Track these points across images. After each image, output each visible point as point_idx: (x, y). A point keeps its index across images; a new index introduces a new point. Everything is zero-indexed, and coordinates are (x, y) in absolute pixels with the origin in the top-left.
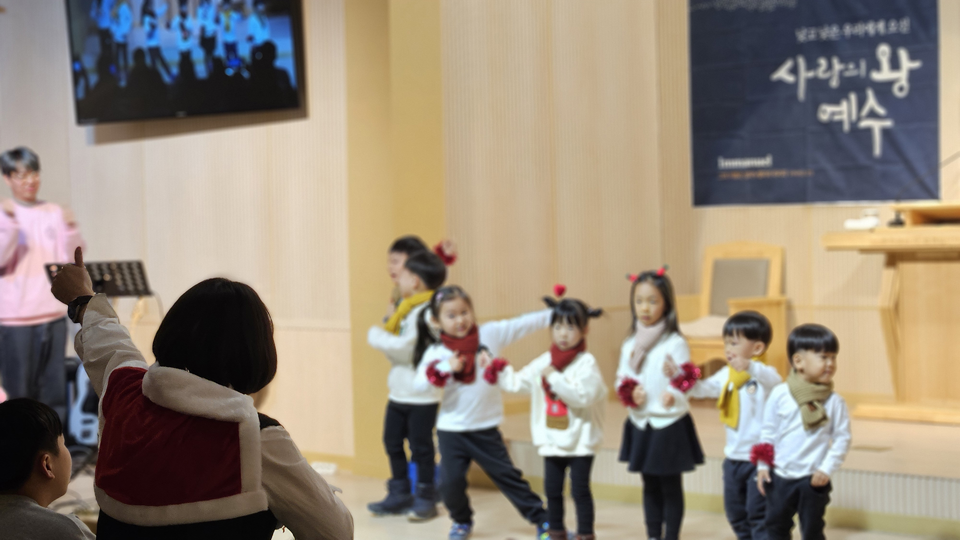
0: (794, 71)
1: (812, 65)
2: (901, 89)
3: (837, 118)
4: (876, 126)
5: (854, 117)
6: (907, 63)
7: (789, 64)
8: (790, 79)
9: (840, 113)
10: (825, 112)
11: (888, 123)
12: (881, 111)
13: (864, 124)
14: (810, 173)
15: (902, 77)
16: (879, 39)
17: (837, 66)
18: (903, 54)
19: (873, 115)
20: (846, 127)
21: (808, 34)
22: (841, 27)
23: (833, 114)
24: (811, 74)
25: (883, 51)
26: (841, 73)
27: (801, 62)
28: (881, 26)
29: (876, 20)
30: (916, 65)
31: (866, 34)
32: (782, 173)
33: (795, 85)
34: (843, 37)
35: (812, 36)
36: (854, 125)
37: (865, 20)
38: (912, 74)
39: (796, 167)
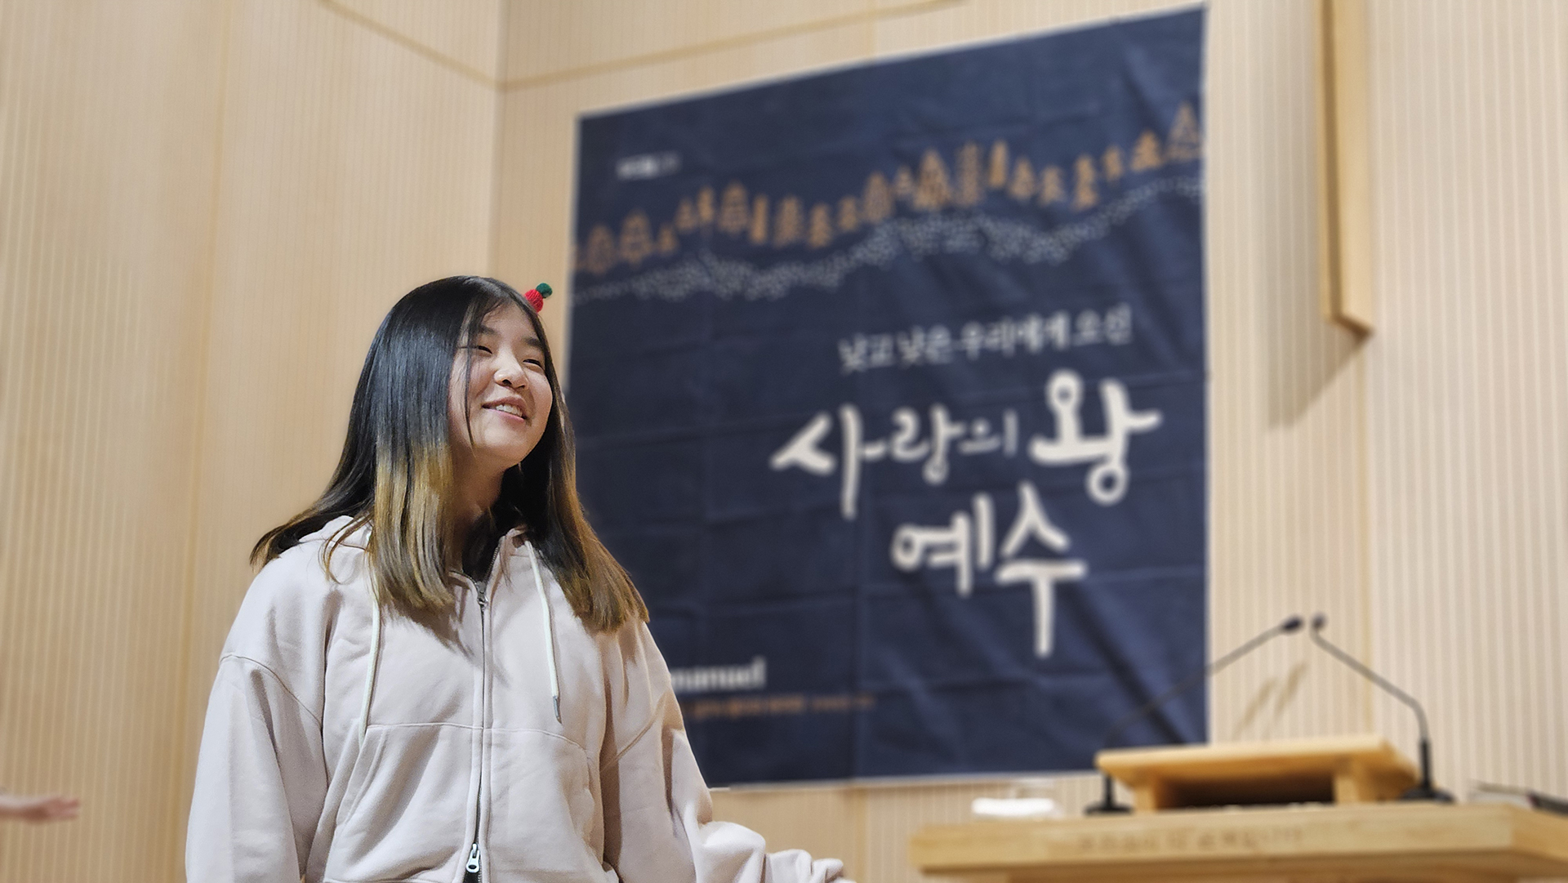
0: (832, 444)
1: (878, 428)
2: (1108, 483)
3: (939, 559)
4: (1042, 577)
5: (985, 557)
6: (1122, 418)
7: (819, 427)
8: (821, 463)
9: (950, 547)
10: (908, 545)
11: (1074, 570)
12: (1056, 539)
13: (1010, 573)
14: (865, 702)
15: (1111, 451)
16: (1053, 359)
17: (944, 429)
18: (1114, 396)
19: (1034, 549)
20: (964, 583)
21: (869, 353)
22: (956, 335)
23: (929, 550)
24: (874, 451)
25: (1064, 388)
26: (953, 444)
27: (851, 420)
28: (1059, 327)
29: (1046, 315)
30: (1148, 421)
31: (1021, 347)
32: (793, 704)
33: (836, 478)
34: (961, 354)
35: (881, 357)
36: (984, 579)
37: (1018, 313)
38: (1136, 442)
39: (829, 689)
